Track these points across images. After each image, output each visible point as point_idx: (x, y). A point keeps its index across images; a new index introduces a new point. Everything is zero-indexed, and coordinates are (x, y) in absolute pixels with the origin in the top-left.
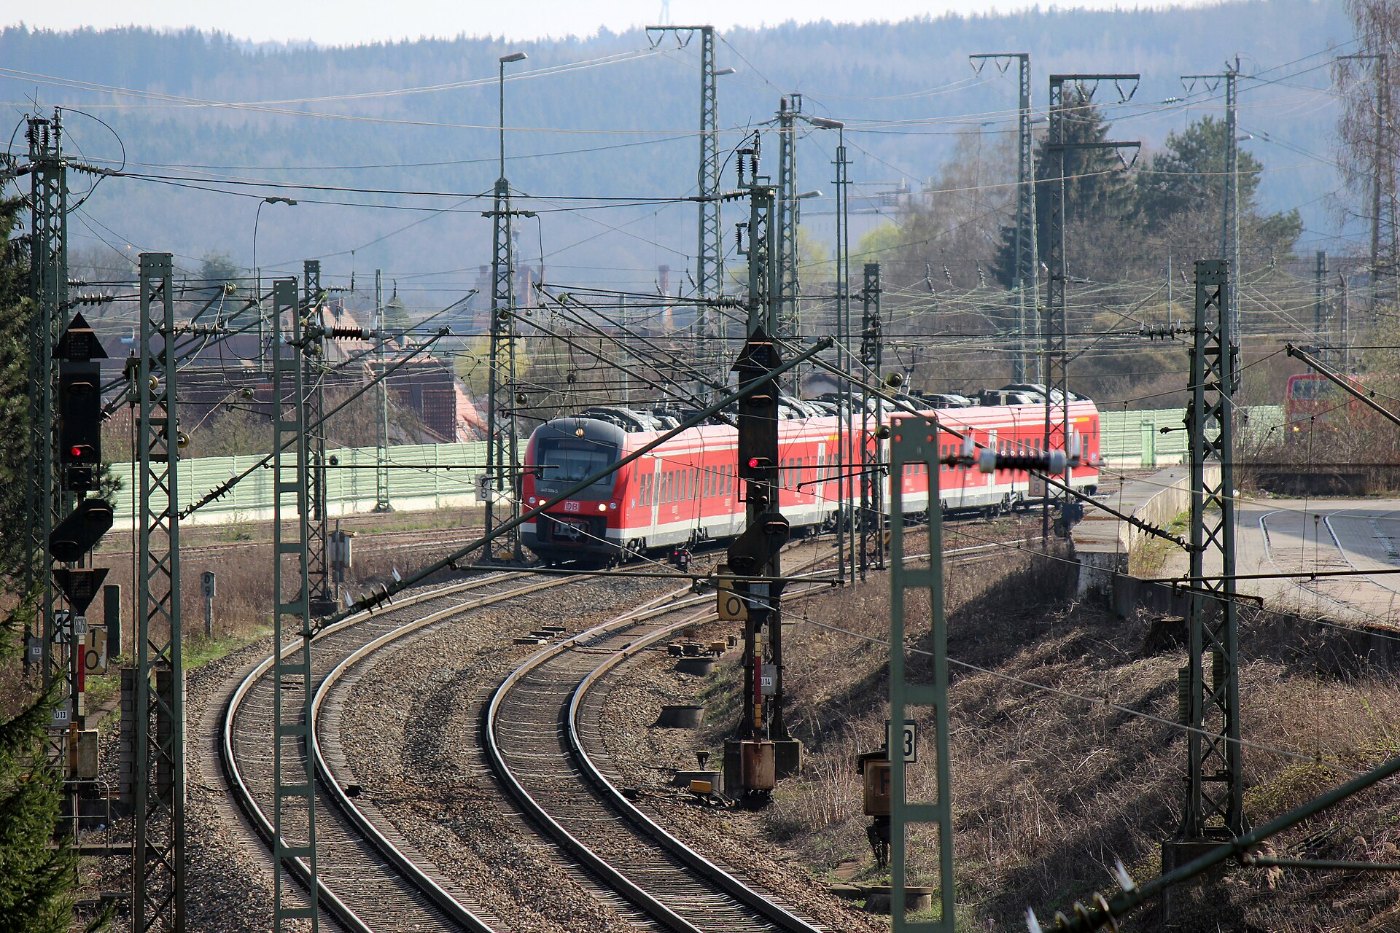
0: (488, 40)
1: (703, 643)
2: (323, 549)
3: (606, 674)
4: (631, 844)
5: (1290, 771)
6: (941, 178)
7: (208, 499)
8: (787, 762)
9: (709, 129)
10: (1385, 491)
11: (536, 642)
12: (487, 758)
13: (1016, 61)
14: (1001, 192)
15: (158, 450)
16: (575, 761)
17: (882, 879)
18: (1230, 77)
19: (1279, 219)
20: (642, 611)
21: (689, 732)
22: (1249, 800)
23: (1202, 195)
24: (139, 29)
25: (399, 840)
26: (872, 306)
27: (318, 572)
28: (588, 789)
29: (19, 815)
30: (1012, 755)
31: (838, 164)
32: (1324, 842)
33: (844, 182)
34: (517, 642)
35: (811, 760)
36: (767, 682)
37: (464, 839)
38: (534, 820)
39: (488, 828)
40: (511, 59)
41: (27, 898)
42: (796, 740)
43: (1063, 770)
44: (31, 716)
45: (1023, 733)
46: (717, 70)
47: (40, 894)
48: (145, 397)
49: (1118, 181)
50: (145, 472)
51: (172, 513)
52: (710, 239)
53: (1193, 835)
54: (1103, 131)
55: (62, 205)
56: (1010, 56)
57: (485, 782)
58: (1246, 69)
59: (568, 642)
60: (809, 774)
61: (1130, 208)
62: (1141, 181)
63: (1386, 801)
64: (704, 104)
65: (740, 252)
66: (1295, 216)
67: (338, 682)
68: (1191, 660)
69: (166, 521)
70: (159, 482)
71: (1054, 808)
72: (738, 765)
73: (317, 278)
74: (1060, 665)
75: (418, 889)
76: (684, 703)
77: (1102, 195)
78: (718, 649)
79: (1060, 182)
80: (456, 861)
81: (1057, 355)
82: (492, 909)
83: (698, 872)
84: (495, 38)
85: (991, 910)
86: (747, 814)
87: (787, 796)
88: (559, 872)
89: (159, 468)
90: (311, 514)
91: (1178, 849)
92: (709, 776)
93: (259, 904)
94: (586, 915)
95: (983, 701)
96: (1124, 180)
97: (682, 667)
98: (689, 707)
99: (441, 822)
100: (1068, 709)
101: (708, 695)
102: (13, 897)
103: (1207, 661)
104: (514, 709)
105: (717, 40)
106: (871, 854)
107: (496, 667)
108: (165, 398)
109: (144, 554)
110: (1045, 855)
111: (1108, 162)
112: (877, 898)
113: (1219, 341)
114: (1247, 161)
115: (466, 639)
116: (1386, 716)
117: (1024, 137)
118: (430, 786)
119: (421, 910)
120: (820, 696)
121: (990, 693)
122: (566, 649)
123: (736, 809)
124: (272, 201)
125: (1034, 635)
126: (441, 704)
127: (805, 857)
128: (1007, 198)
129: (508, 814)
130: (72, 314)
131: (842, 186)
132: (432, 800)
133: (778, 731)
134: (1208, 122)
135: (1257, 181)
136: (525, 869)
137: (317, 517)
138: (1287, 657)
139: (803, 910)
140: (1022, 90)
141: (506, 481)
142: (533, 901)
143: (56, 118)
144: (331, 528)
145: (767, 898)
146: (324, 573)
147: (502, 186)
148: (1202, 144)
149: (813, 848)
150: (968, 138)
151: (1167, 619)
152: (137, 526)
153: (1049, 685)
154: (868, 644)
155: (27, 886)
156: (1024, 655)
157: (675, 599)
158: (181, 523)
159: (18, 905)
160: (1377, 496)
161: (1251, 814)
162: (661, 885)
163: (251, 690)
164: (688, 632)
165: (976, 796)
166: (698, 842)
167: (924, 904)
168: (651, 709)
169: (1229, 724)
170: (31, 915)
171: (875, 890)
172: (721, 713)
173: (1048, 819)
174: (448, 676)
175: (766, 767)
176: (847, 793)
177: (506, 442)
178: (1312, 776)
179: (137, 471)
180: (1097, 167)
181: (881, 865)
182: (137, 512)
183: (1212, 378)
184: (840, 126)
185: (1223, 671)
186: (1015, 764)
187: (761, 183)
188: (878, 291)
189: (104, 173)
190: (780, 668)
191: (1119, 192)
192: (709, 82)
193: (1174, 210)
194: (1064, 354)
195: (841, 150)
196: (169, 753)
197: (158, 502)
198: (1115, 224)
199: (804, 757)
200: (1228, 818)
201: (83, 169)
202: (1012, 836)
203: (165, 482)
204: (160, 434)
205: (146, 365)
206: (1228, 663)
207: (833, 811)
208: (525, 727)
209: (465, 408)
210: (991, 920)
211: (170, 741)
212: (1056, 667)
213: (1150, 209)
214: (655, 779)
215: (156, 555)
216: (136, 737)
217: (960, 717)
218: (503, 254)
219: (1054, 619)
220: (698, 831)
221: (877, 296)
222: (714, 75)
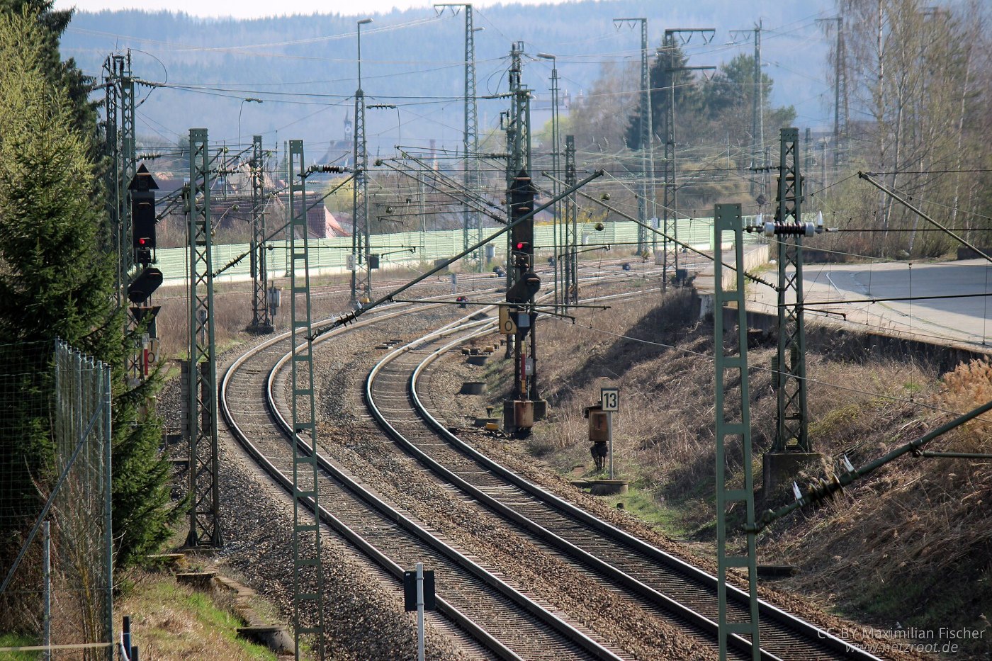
0: (330, 15)
1: (481, 348)
2: (265, 297)
3: (428, 366)
4: (456, 458)
5: (833, 414)
6: (593, 89)
7: (228, 266)
8: (539, 412)
9: (470, 61)
10: (856, 260)
11: (387, 348)
12: (370, 410)
13: (639, 23)
14: (627, 96)
15: (201, 239)
16: (419, 412)
17: (599, 476)
18: (757, 31)
19: (782, 111)
20: (444, 330)
21: (478, 397)
22: (810, 429)
23: (740, 97)
24: (137, 10)
25: (328, 457)
26: (570, 158)
27: (263, 310)
28: (428, 428)
29: (140, 441)
30: (667, 407)
31: (553, 79)
32: (853, 453)
33: (556, 89)
34: (377, 348)
35: (552, 411)
36: (528, 368)
37: (363, 456)
38: (402, 446)
39: (376, 450)
40: (364, 22)
41: (145, 487)
42: (544, 400)
43: (698, 415)
44: (145, 386)
45: (673, 396)
46: (474, 28)
47: (151, 485)
48: (193, 210)
49: (693, 89)
50: (193, 252)
51: (209, 274)
52: (471, 123)
53: (780, 450)
54: (685, 62)
55: (132, 104)
56: (622, 20)
57: (372, 425)
58: (765, 26)
59: (405, 347)
60: (551, 419)
61: (700, 105)
62: (706, 90)
63: (888, 429)
64: (467, 47)
65: (502, 129)
66: (792, 109)
67: (280, 370)
68: (779, 352)
69: (205, 279)
70: (201, 257)
71: (694, 437)
72: (512, 415)
73: (260, 145)
74: (692, 357)
75: (343, 483)
76: (474, 381)
77: (685, 97)
78: (489, 351)
79: (671, 89)
80: (361, 468)
81: (671, 186)
82: (385, 494)
83: (496, 473)
84: (334, 14)
85: (662, 494)
86: (518, 441)
87: (540, 431)
88: (420, 473)
89: (201, 249)
90: (258, 278)
91: (772, 457)
92: (494, 421)
93: (255, 492)
94: (438, 497)
95: (649, 377)
96: (697, 89)
97: (471, 361)
98: (476, 383)
99: (348, 446)
100: (699, 381)
101: (487, 376)
102: (136, 487)
103: (787, 353)
104: (380, 386)
105: (473, 11)
106: (593, 461)
107: (368, 362)
108: (204, 210)
109: (193, 297)
110: (691, 462)
111: (688, 79)
112: (598, 486)
113: (794, 173)
114: (765, 78)
115: (348, 346)
116: (884, 383)
117: (644, 64)
118: (340, 427)
119: (346, 495)
120: (553, 376)
121: (653, 373)
122: (404, 352)
123: (512, 438)
124: (249, 101)
125: (674, 341)
126: (339, 382)
127: (553, 464)
128: (630, 100)
129: (386, 442)
130: (138, 164)
131: (555, 91)
132: (342, 435)
133: (534, 395)
134: (742, 57)
135: (770, 90)
136: (401, 472)
137: (261, 279)
138: (823, 351)
139: (558, 493)
140: (643, 39)
141: (363, 260)
142: (408, 491)
143: (129, 55)
144: (269, 285)
145: (538, 487)
146: (266, 310)
147: (359, 94)
148: (739, 68)
149: (557, 460)
150: (607, 66)
151: (752, 331)
152: (189, 284)
153: (686, 368)
154: (578, 347)
155: (144, 480)
156: (671, 351)
157: (461, 323)
158: (214, 280)
159: (140, 491)
160: (852, 263)
161: (811, 437)
162: (476, 480)
163: (233, 375)
164: (472, 341)
165: (650, 430)
166: (494, 457)
167: (624, 489)
168: (456, 385)
169: (800, 388)
170: (147, 496)
171: (596, 483)
172: (496, 386)
173: (692, 443)
174: (340, 367)
175: (528, 415)
176: (577, 429)
177: (363, 237)
178: (845, 416)
179: (189, 253)
180: (682, 82)
181: (599, 469)
182: (189, 275)
183: (790, 194)
184: (554, 58)
185: (797, 358)
186: (671, 412)
187: (522, 88)
188: (574, 151)
189: (154, 86)
190: (535, 360)
191: (694, 96)
192: (469, 35)
193: (725, 106)
194: (674, 186)
195: (554, 71)
196: (209, 408)
197: (201, 268)
198: (692, 114)
199: (548, 410)
200: (800, 440)
201: (143, 83)
202: (672, 452)
203: (205, 257)
204: (202, 229)
205: (193, 191)
206: (800, 353)
207: (567, 440)
208: (388, 394)
209: (330, 219)
210: (663, 499)
211: (209, 401)
212: (690, 358)
213: (711, 106)
214: (464, 423)
215: (200, 298)
216: (190, 399)
217: (636, 386)
218: (360, 131)
219: (687, 331)
220: (493, 451)
221: (573, 153)
222: (472, 31)
